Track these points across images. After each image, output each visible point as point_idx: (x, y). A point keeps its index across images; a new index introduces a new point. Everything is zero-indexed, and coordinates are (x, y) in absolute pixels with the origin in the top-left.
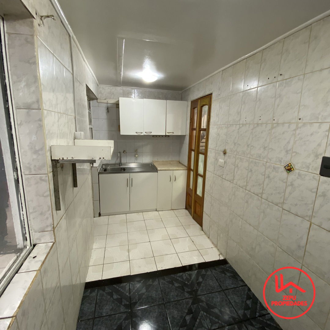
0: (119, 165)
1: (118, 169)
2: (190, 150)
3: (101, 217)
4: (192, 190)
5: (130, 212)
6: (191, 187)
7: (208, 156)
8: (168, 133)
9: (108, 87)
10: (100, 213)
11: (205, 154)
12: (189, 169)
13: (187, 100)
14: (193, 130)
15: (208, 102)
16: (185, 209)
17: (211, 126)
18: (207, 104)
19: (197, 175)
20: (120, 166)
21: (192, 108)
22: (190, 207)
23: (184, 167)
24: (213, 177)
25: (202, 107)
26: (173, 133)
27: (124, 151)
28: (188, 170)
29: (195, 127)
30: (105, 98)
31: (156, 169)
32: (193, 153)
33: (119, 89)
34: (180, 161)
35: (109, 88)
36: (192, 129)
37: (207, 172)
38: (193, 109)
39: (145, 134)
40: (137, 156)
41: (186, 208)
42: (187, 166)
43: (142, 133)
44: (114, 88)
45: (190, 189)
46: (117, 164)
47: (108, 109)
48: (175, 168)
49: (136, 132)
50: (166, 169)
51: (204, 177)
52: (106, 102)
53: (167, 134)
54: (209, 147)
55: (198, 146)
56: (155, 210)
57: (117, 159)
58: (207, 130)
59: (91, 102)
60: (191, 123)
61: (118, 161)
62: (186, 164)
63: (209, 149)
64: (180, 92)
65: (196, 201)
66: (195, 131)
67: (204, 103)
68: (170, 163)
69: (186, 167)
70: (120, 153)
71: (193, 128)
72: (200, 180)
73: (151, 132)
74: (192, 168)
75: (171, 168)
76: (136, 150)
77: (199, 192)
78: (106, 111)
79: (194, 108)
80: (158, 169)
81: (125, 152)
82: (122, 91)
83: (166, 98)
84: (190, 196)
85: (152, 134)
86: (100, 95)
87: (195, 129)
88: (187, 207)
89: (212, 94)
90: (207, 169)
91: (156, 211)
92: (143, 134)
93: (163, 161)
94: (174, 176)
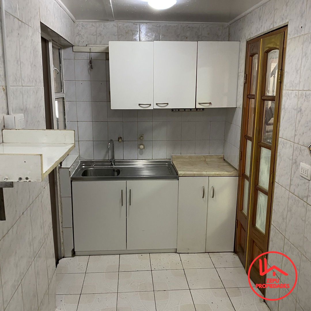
0: (110, 164)
1: (108, 170)
2: (245, 138)
3: (76, 258)
4: (246, 218)
5: (127, 252)
6: (245, 211)
7: (278, 154)
8: (199, 104)
9: (91, 24)
10: (74, 250)
11: (274, 149)
12: (242, 176)
13: (238, 40)
14: (250, 98)
15: (278, 44)
16: (233, 253)
17: (284, 92)
18: (278, 47)
19: (256, 189)
20: (112, 165)
21: (249, 54)
22: (243, 251)
23: (232, 169)
24: (288, 198)
25: (267, 52)
26: (210, 103)
27: (120, 138)
28: (239, 176)
29: (253, 93)
30: (87, 43)
31: (176, 174)
32: (249, 143)
33: (112, 26)
34: (225, 157)
35: (94, 24)
36: (248, 96)
37: (276, 185)
38: (250, 56)
39: (156, 107)
40: (142, 147)
41: (235, 252)
42: (238, 169)
43: (150, 105)
44: (102, 24)
45: (243, 214)
46: (107, 162)
47: (91, 62)
48: (213, 173)
49: (139, 104)
50: (194, 174)
51: (270, 194)
52: (88, 51)
53: (198, 106)
54: (280, 135)
55: (260, 131)
56: (174, 251)
57: (107, 152)
58: (277, 99)
59: (62, 52)
60: (247, 84)
61: (109, 157)
62: (236, 164)
63: (280, 139)
64: (227, 24)
65: (254, 241)
66: (253, 100)
67: (271, 46)
68: (205, 162)
69: (236, 169)
70: (111, 141)
71: (250, 95)
72: (262, 199)
73: (168, 104)
74: (248, 173)
75: (204, 173)
76: (142, 136)
77: (260, 224)
78: (89, 66)
79: (252, 55)
80: (179, 173)
81: (120, 140)
82: (115, 29)
83: (198, 37)
84: (242, 229)
85: (169, 107)
86: (77, 38)
87: (253, 97)
88: (237, 250)
89: (287, 25)
90: (277, 179)
91: (176, 252)
92: (151, 108)
93: (190, 157)
94: (210, 187)
